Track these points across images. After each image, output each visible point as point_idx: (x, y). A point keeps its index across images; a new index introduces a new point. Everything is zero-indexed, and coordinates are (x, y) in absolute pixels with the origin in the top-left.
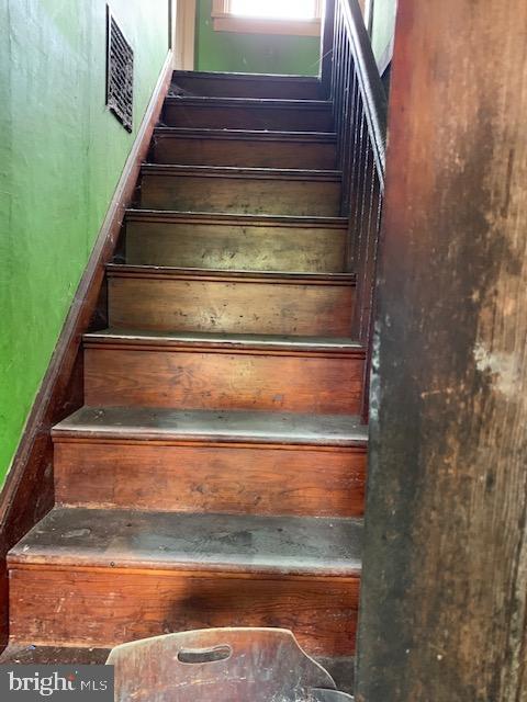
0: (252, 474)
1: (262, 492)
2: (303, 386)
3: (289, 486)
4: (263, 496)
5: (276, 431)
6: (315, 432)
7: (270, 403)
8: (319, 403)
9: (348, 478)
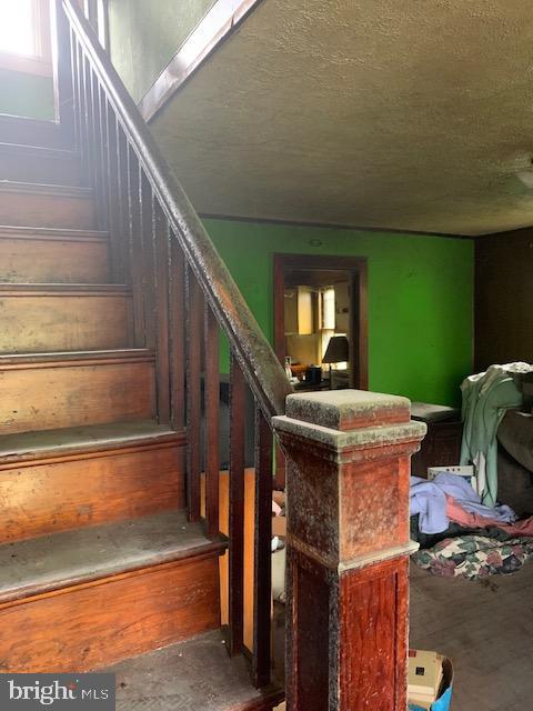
0: (74, 623)
1: (89, 642)
2: (114, 489)
3: (123, 623)
4: (92, 646)
5: (99, 560)
6: (146, 548)
7: (74, 519)
8: (134, 506)
9: (189, 592)
